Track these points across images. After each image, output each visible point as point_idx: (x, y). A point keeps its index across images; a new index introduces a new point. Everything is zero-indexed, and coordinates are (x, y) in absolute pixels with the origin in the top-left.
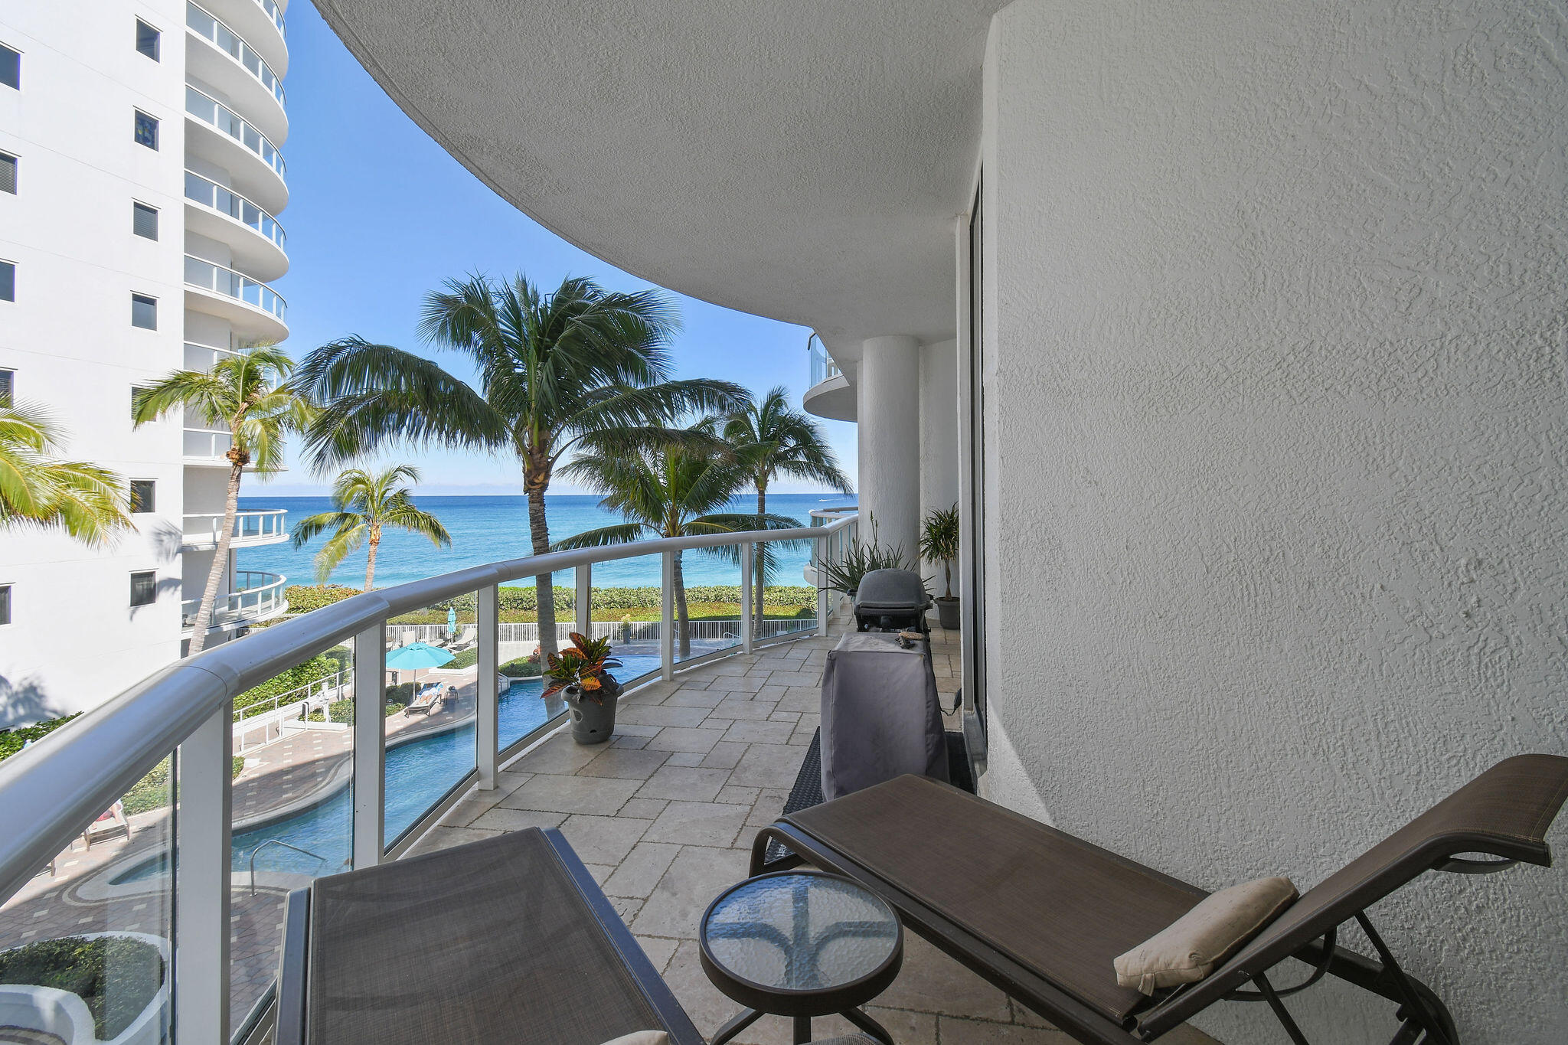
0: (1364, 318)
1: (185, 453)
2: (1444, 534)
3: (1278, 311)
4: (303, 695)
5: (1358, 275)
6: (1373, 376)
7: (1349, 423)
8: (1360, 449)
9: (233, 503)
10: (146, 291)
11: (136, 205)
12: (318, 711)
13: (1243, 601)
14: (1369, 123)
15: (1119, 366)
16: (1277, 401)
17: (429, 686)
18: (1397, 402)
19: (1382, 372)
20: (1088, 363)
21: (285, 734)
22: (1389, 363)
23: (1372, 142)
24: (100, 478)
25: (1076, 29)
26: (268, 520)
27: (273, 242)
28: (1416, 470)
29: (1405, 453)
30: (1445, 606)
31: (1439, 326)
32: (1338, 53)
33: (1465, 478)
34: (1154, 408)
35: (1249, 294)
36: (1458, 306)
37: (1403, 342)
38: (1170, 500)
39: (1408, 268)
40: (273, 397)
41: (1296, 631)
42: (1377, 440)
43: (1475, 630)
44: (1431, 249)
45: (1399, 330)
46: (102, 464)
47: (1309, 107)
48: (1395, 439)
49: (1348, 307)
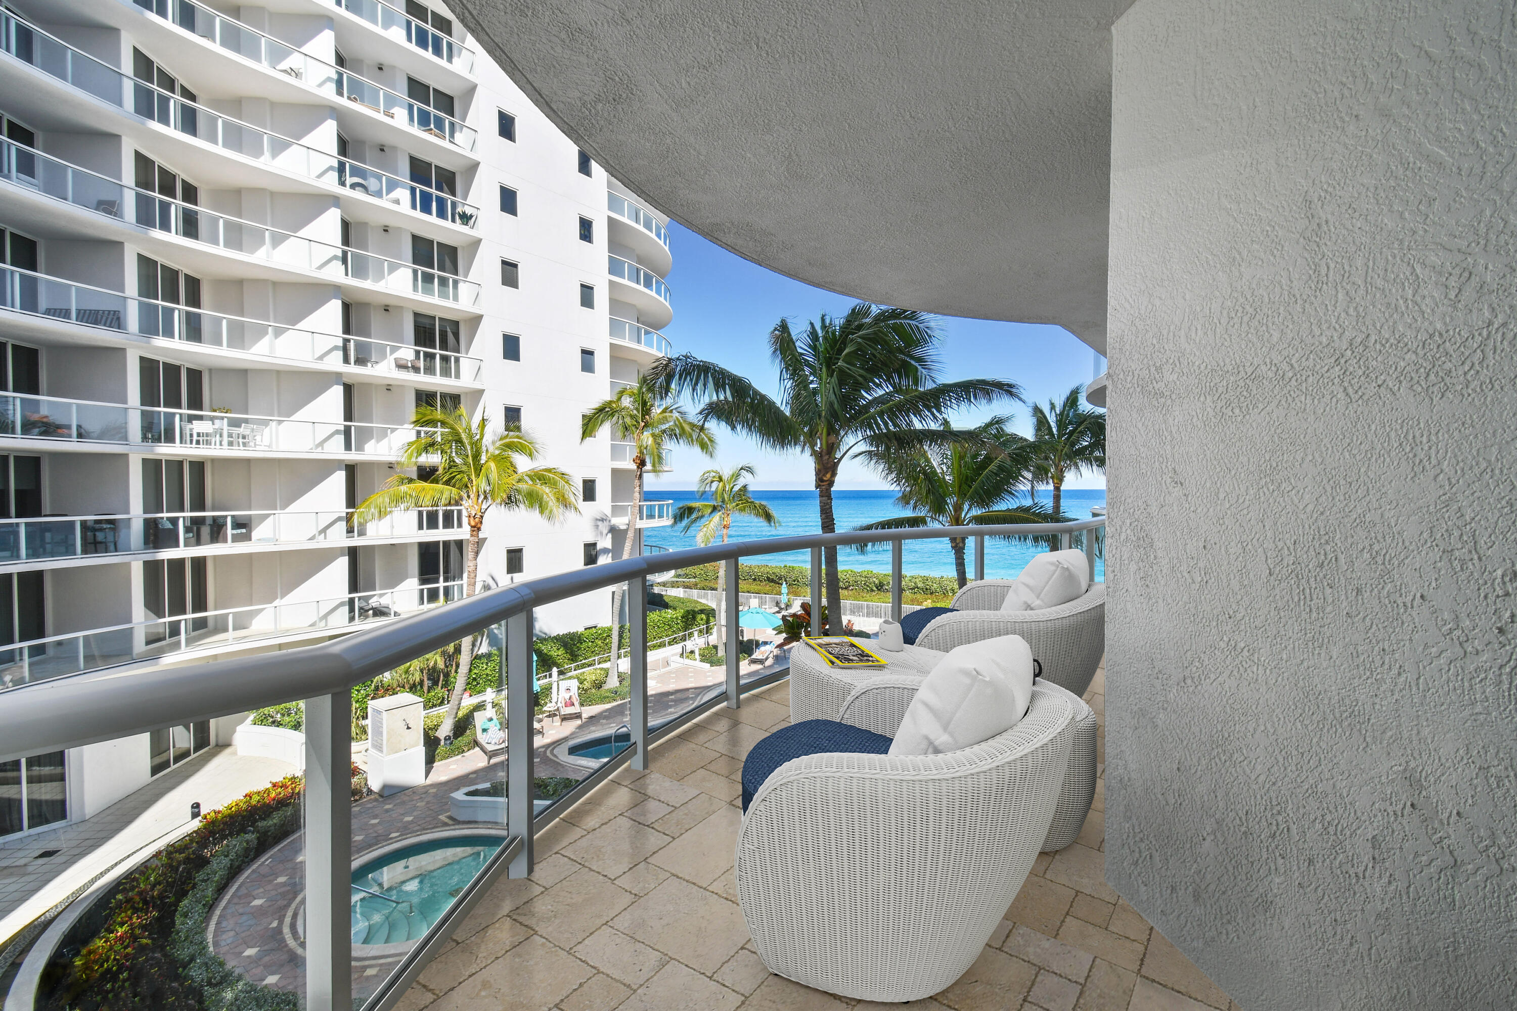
0: (1416, 307)
1: (612, 460)
2: (1483, 542)
3: (1338, 304)
4: (684, 639)
5: (1412, 262)
6: (1422, 370)
7: (1399, 421)
8: (1408, 449)
9: (637, 495)
10: (588, 346)
11: (582, 285)
12: (692, 652)
13: (1299, 605)
14: (1427, 93)
15: (1203, 367)
16: (1334, 400)
17: (765, 643)
18: (1444, 398)
19: (1431, 366)
20: (1178, 365)
21: (673, 666)
22: (1438, 355)
23: (1428, 115)
24: (562, 478)
25: (1177, 29)
26: (661, 507)
27: (662, 299)
28: (1459, 472)
29: (1449, 455)
30: (1480, 620)
31: (1487, 314)
32: (1400, 19)
33: (1506, 481)
34: (1230, 408)
35: (1313, 287)
36: (1505, 290)
37: (1451, 333)
38: (1241, 501)
39: (1459, 251)
40: (661, 416)
41: (1344, 638)
42: (1425, 439)
43: (1508, 648)
44: (1482, 229)
45: (1448, 320)
46: (563, 469)
47: (1372, 83)
48: (1441, 438)
49: (1401, 297)
